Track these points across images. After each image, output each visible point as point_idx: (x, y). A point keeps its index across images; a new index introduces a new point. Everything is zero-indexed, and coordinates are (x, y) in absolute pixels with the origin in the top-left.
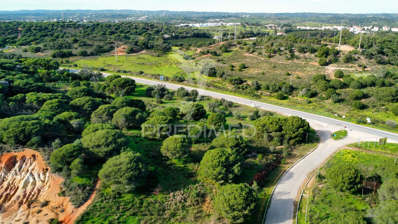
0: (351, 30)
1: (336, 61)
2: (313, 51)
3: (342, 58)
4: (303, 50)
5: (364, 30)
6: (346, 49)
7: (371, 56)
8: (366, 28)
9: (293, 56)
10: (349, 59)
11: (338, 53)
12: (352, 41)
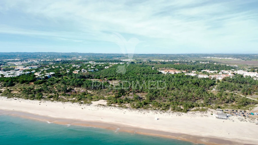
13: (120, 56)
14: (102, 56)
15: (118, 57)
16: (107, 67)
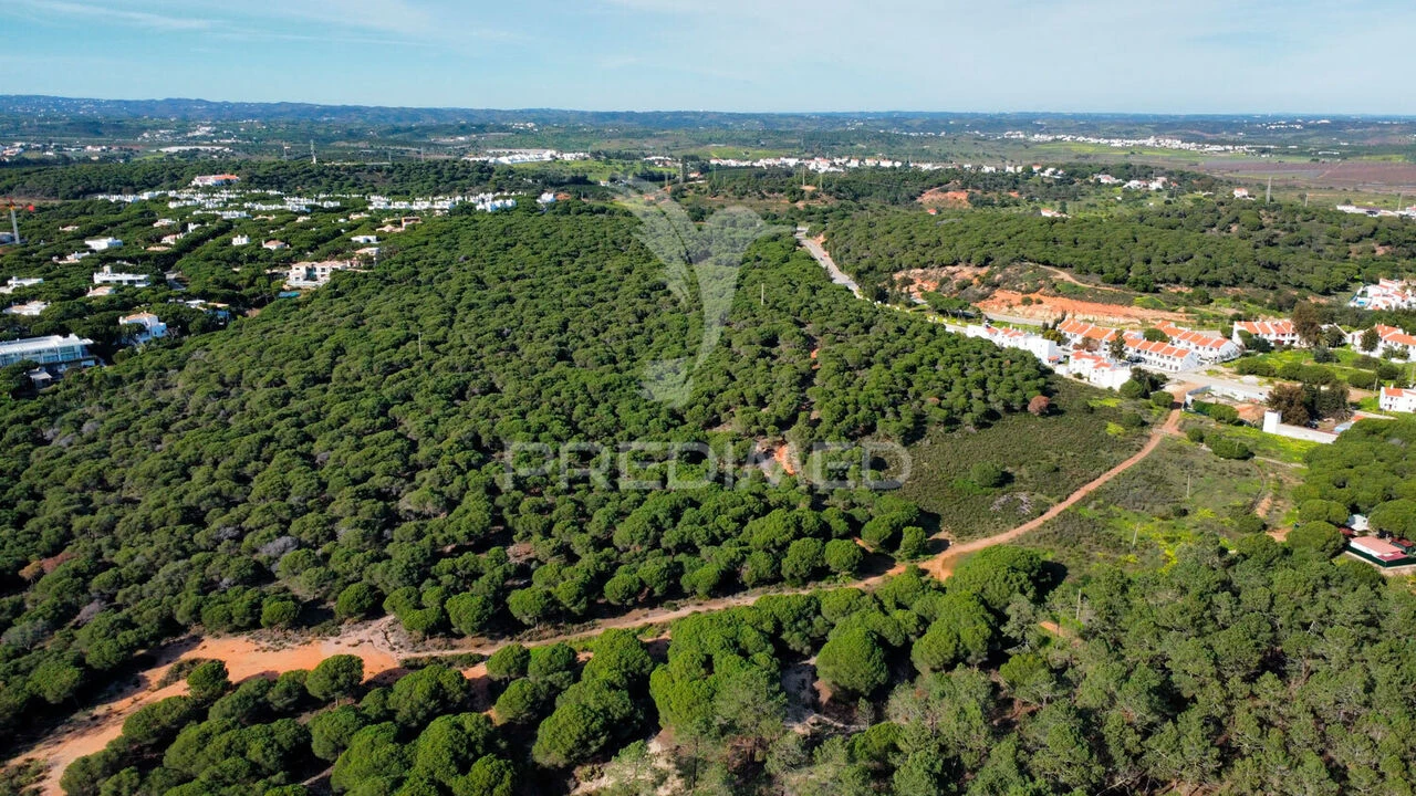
0: (812, 166)
1: (803, 198)
2: (781, 191)
3: (807, 196)
4: (772, 191)
5: (833, 165)
6: (809, 188)
7: (830, 193)
8: (837, 161)
9: (764, 197)
10: (813, 196)
11: (803, 191)
12: (814, 181)
13: (481, 128)
14: (357, 124)
15: (463, 130)
16: (310, 276)
